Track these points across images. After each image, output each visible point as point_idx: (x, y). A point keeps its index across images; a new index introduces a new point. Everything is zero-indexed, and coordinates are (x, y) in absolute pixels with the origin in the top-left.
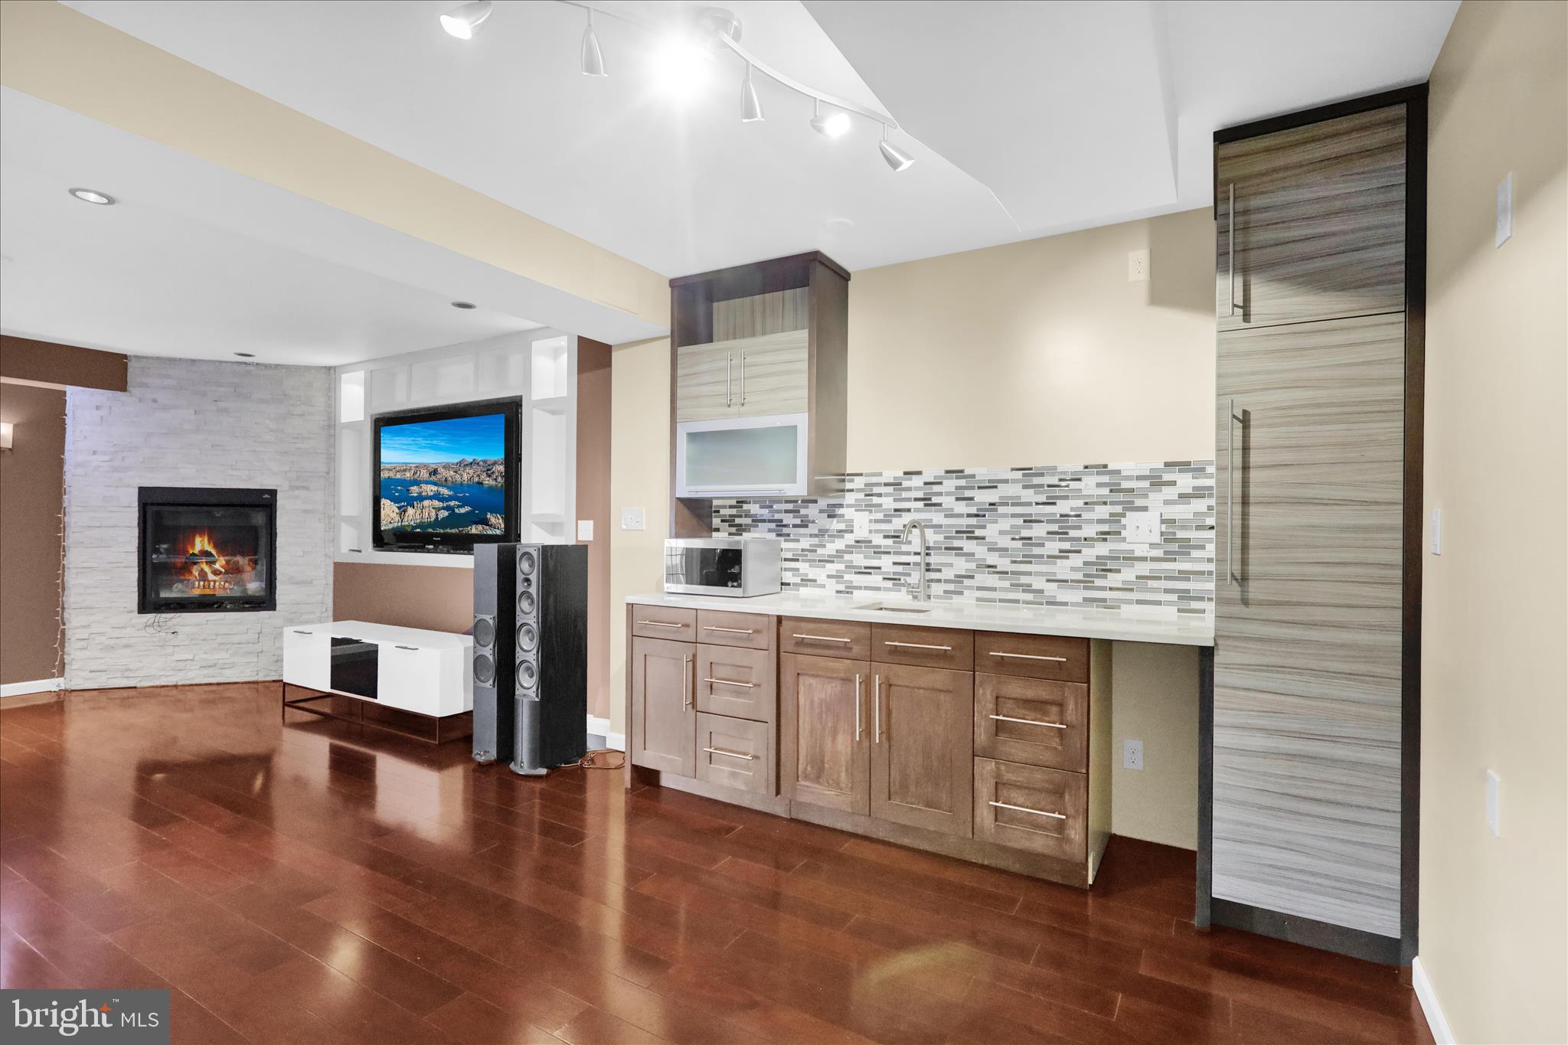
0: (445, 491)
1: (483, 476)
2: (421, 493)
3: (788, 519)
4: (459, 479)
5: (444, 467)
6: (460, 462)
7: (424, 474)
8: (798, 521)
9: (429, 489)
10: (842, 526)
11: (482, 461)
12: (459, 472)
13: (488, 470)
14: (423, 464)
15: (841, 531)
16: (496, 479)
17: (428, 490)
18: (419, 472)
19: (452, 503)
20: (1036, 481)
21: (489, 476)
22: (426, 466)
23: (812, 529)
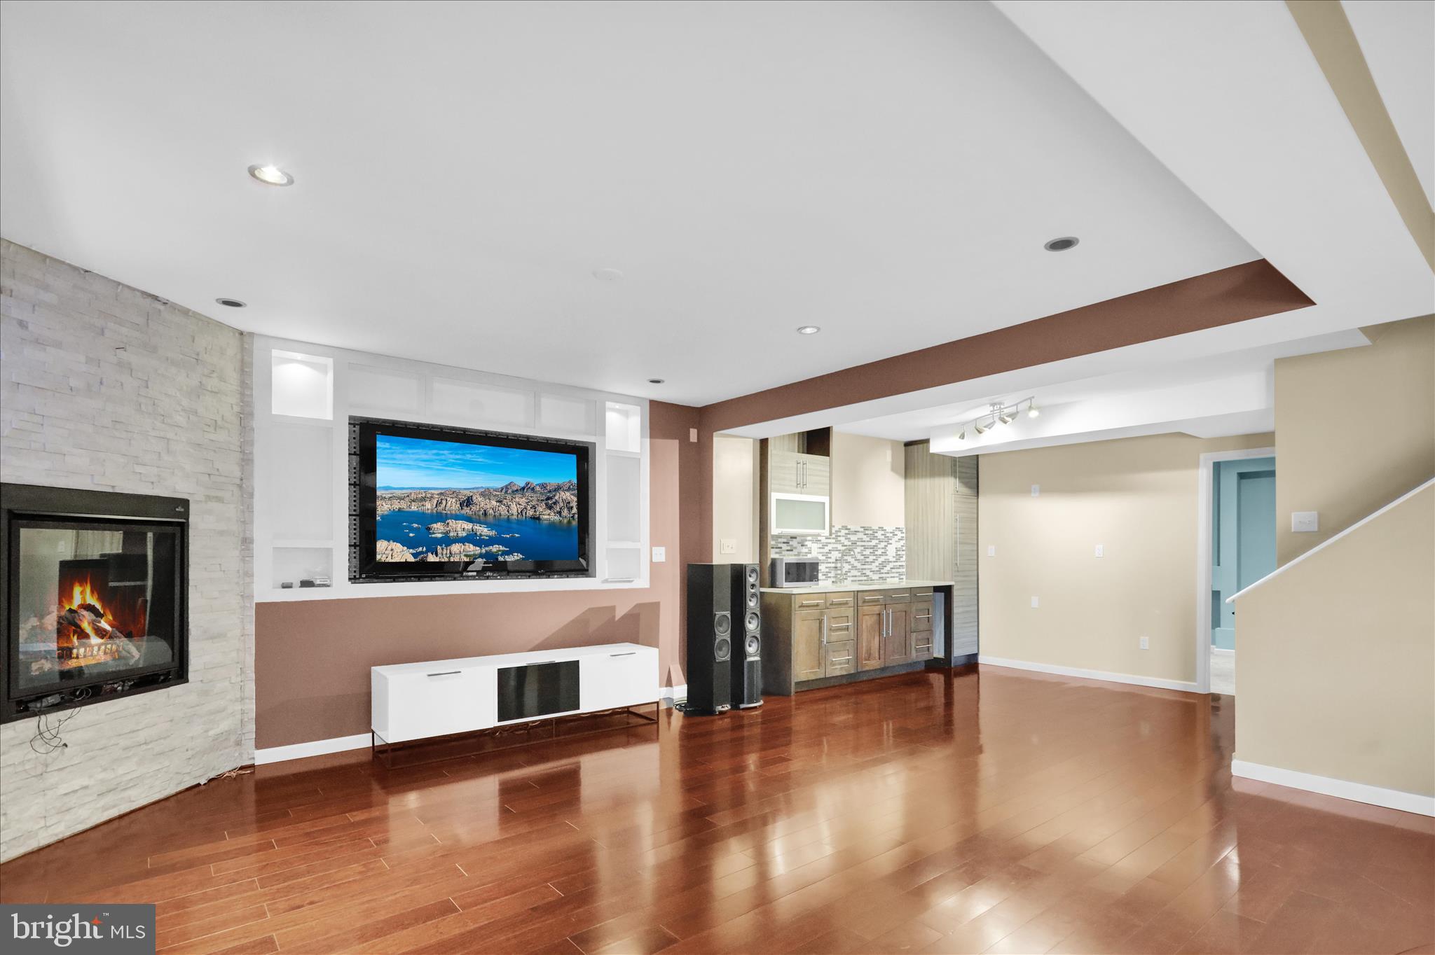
0: (484, 531)
1: (541, 508)
2: (447, 533)
3: (785, 547)
4: (503, 510)
5: (482, 494)
6: (506, 487)
7: (452, 505)
8: (789, 548)
9: (461, 528)
10: (807, 550)
11: (539, 485)
12: (505, 501)
13: (548, 498)
14: (449, 489)
15: (806, 553)
16: (560, 513)
17: (459, 529)
18: (444, 502)
19: (495, 548)
20: (867, 532)
21: (550, 508)
22: (455, 493)
23: (795, 552)
